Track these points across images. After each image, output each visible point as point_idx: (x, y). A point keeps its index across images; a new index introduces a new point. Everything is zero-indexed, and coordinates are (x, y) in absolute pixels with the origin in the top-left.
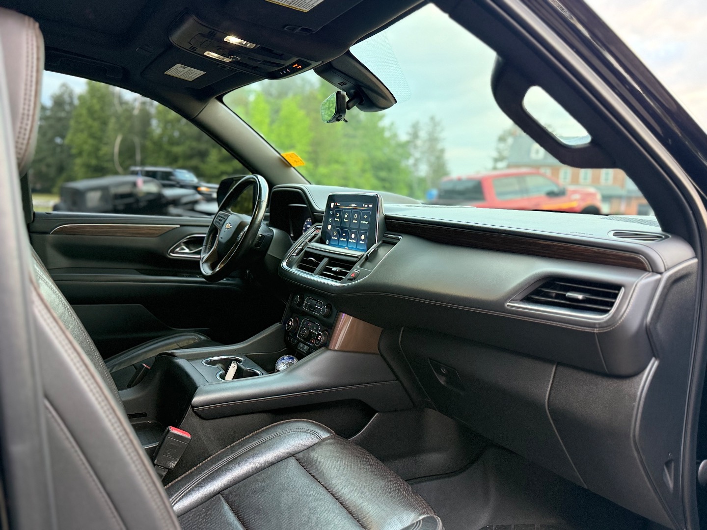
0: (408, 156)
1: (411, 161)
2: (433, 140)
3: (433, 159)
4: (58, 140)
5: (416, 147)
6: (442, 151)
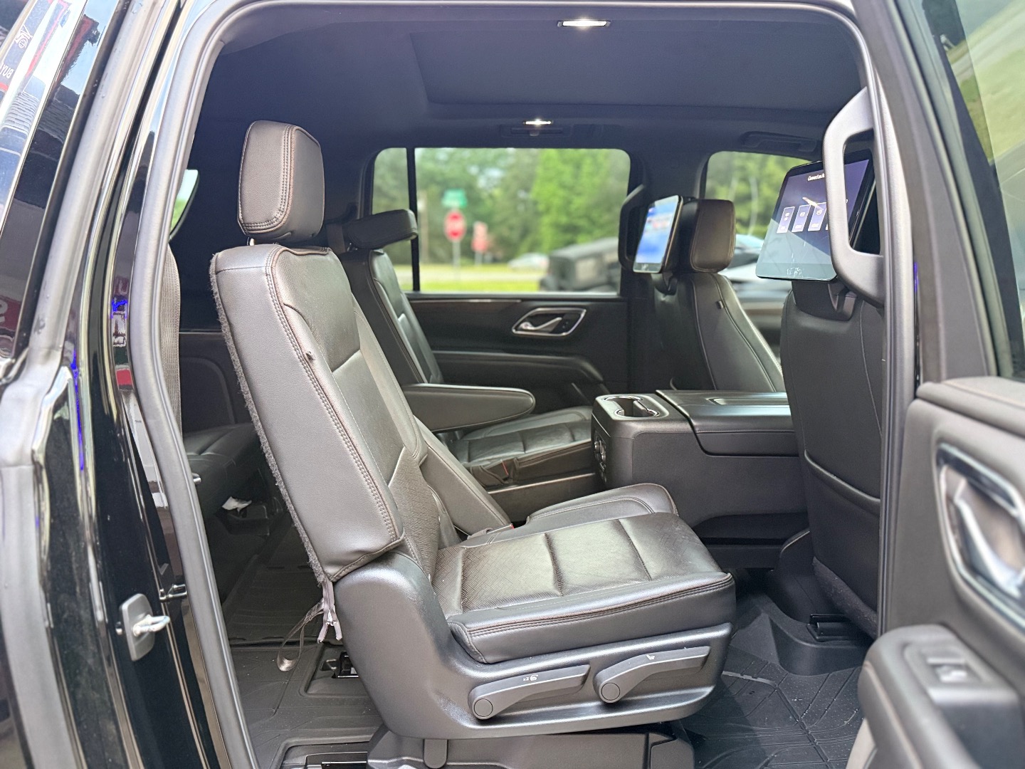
4: (522, 195)
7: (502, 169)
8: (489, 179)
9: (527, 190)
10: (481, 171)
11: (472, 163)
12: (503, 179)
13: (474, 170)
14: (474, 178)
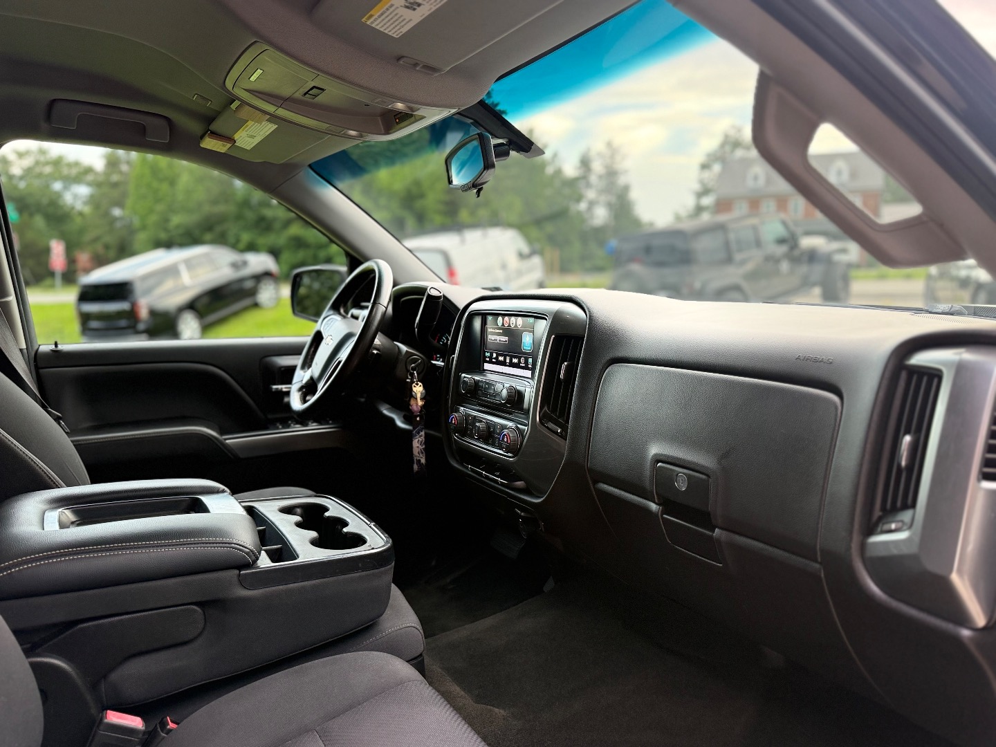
0: (579, 199)
1: (583, 206)
2: (611, 174)
3: (613, 199)
4: (117, 212)
5: (589, 185)
6: (626, 188)
7: (89, 184)
8: (75, 196)
9: (120, 204)
10: (66, 188)
11: (56, 179)
12: (92, 196)
13: (57, 186)
14: (59, 195)
